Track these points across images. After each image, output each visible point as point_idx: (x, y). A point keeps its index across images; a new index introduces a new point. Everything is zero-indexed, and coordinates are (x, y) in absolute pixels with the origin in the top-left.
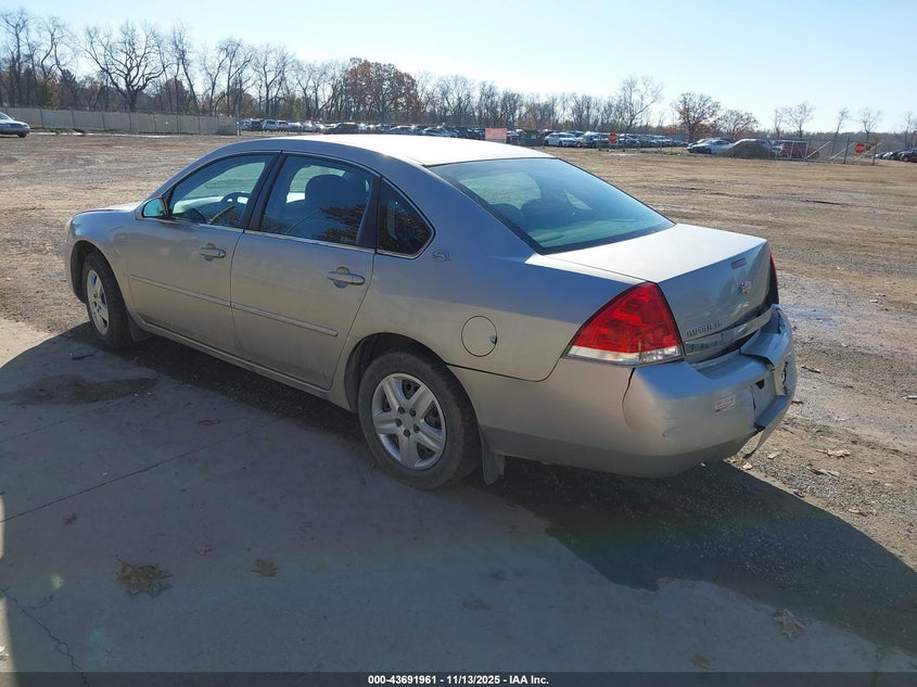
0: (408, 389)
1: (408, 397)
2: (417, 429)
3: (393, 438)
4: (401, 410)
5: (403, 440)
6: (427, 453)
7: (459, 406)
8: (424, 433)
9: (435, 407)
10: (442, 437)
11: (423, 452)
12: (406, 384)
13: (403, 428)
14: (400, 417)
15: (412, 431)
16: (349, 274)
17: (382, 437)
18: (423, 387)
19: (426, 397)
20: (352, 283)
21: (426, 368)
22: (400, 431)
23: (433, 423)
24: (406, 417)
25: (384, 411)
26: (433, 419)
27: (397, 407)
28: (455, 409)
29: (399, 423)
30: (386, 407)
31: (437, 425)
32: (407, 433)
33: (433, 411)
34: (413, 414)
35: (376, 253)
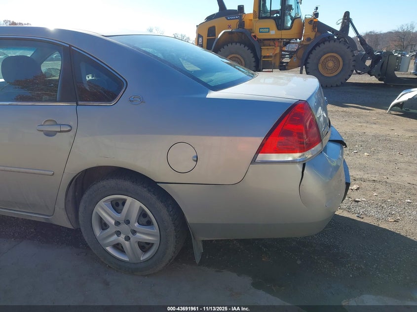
0: (117, 206)
1: (119, 211)
2: (134, 232)
3: (118, 247)
4: (117, 223)
5: (127, 244)
6: (147, 247)
7: (162, 202)
8: (140, 233)
9: (143, 210)
10: (155, 230)
11: (144, 247)
12: (114, 203)
13: (122, 237)
14: (118, 228)
15: (130, 235)
16: (57, 124)
17: (109, 249)
18: (129, 200)
19: (133, 206)
20: (61, 132)
21: (127, 184)
22: (122, 238)
23: (145, 223)
24: (124, 227)
25: (103, 229)
26: (144, 220)
27: (113, 222)
28: (159, 205)
29: (118, 233)
30: (104, 225)
31: (149, 223)
32: (127, 239)
33: (143, 214)
34: (128, 222)
35: (77, 105)
